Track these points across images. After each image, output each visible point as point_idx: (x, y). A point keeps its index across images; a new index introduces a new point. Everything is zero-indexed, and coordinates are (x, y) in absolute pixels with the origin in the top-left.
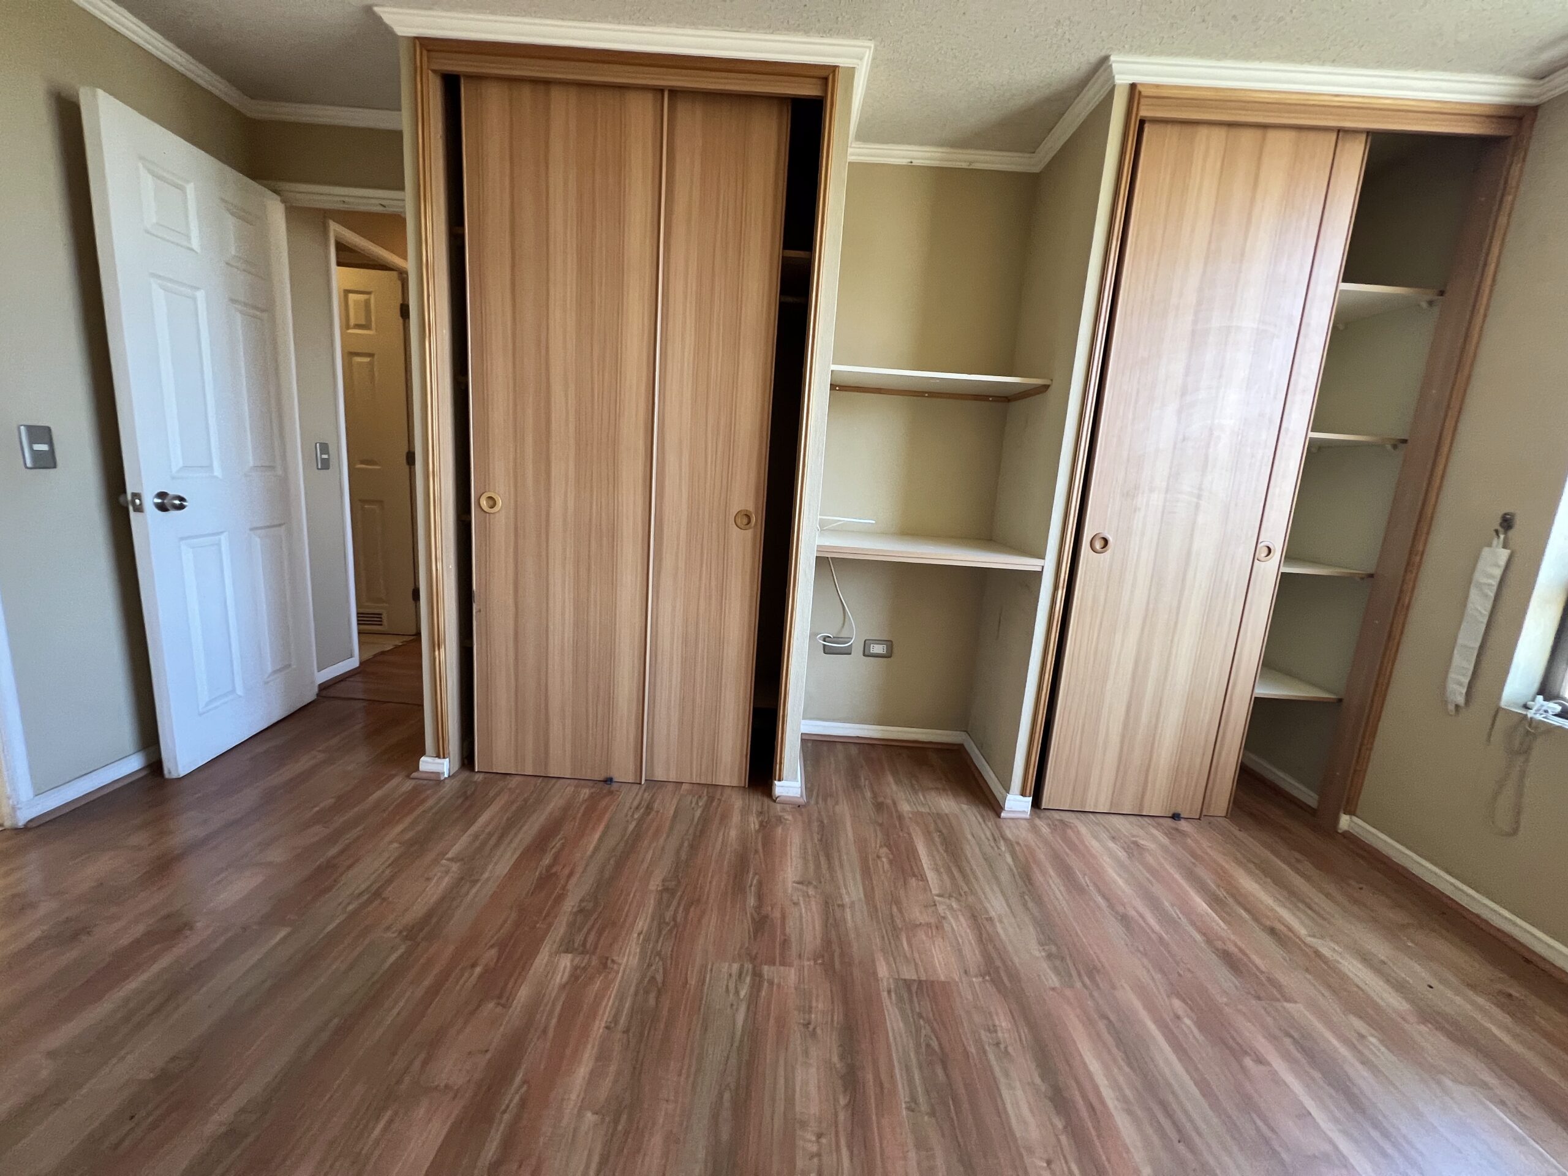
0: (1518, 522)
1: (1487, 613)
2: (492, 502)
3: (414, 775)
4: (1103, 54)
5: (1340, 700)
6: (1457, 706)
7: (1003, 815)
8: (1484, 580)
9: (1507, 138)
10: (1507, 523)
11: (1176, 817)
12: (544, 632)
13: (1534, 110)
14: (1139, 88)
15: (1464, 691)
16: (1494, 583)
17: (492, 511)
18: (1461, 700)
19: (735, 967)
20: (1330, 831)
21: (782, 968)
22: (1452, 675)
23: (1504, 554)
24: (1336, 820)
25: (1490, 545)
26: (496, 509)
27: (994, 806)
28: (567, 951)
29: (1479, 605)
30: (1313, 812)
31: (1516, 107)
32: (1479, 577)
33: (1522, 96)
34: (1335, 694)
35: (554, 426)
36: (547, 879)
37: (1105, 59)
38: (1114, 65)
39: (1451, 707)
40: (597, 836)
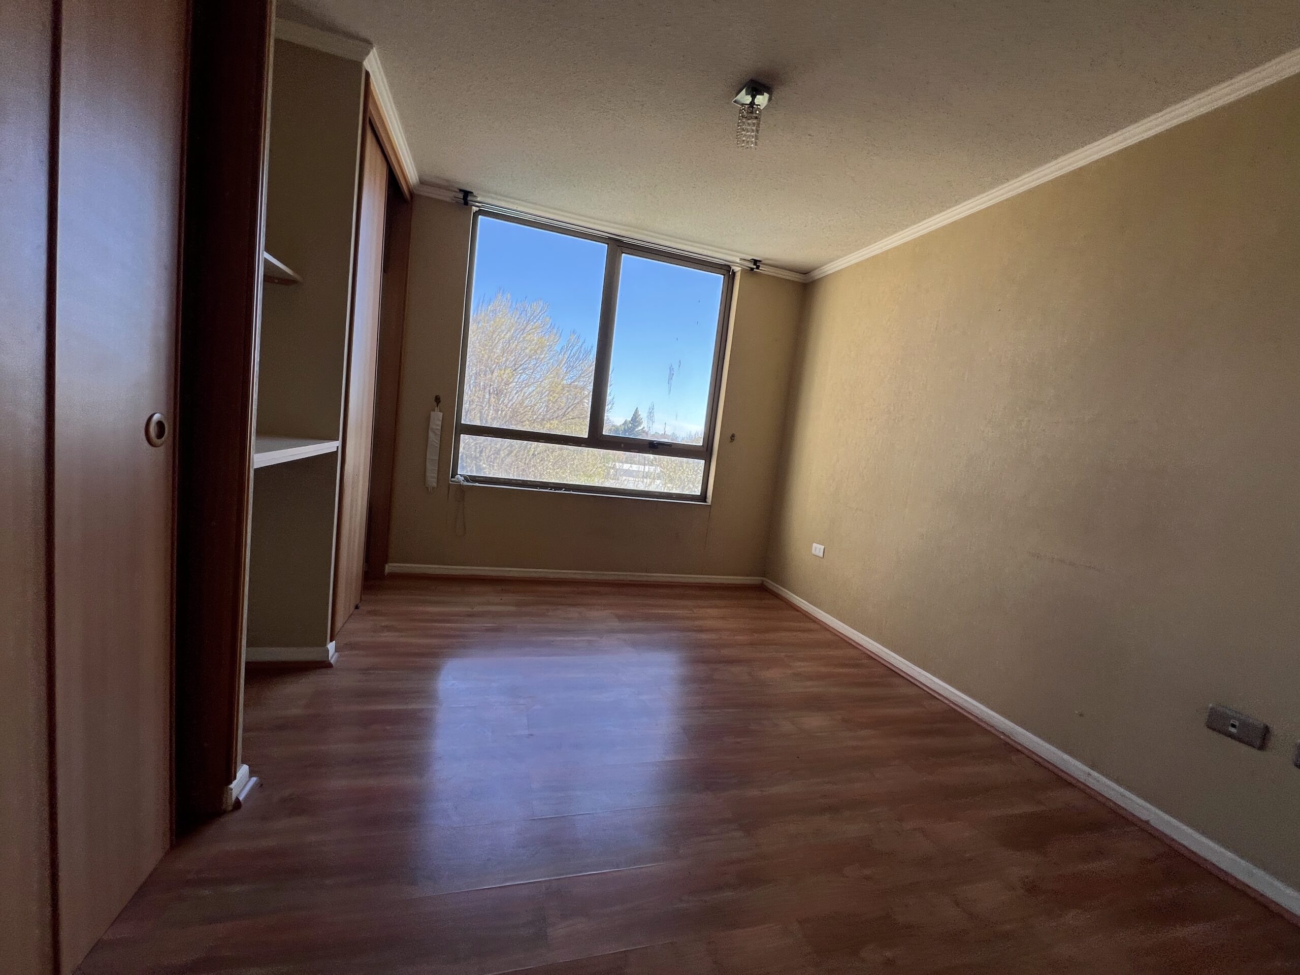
1: (439, 442)
7: (332, 661)
8: (434, 427)
9: (409, 204)
10: (437, 400)
11: (357, 607)
13: (415, 194)
14: (370, 81)
15: (435, 480)
16: (440, 428)
18: (435, 485)
20: (383, 577)
22: (429, 474)
23: (440, 415)
24: (384, 570)
25: (434, 410)
29: (434, 439)
30: (367, 572)
31: (413, 190)
33: (416, 187)
37: (370, 44)
38: (371, 53)
39: (431, 490)
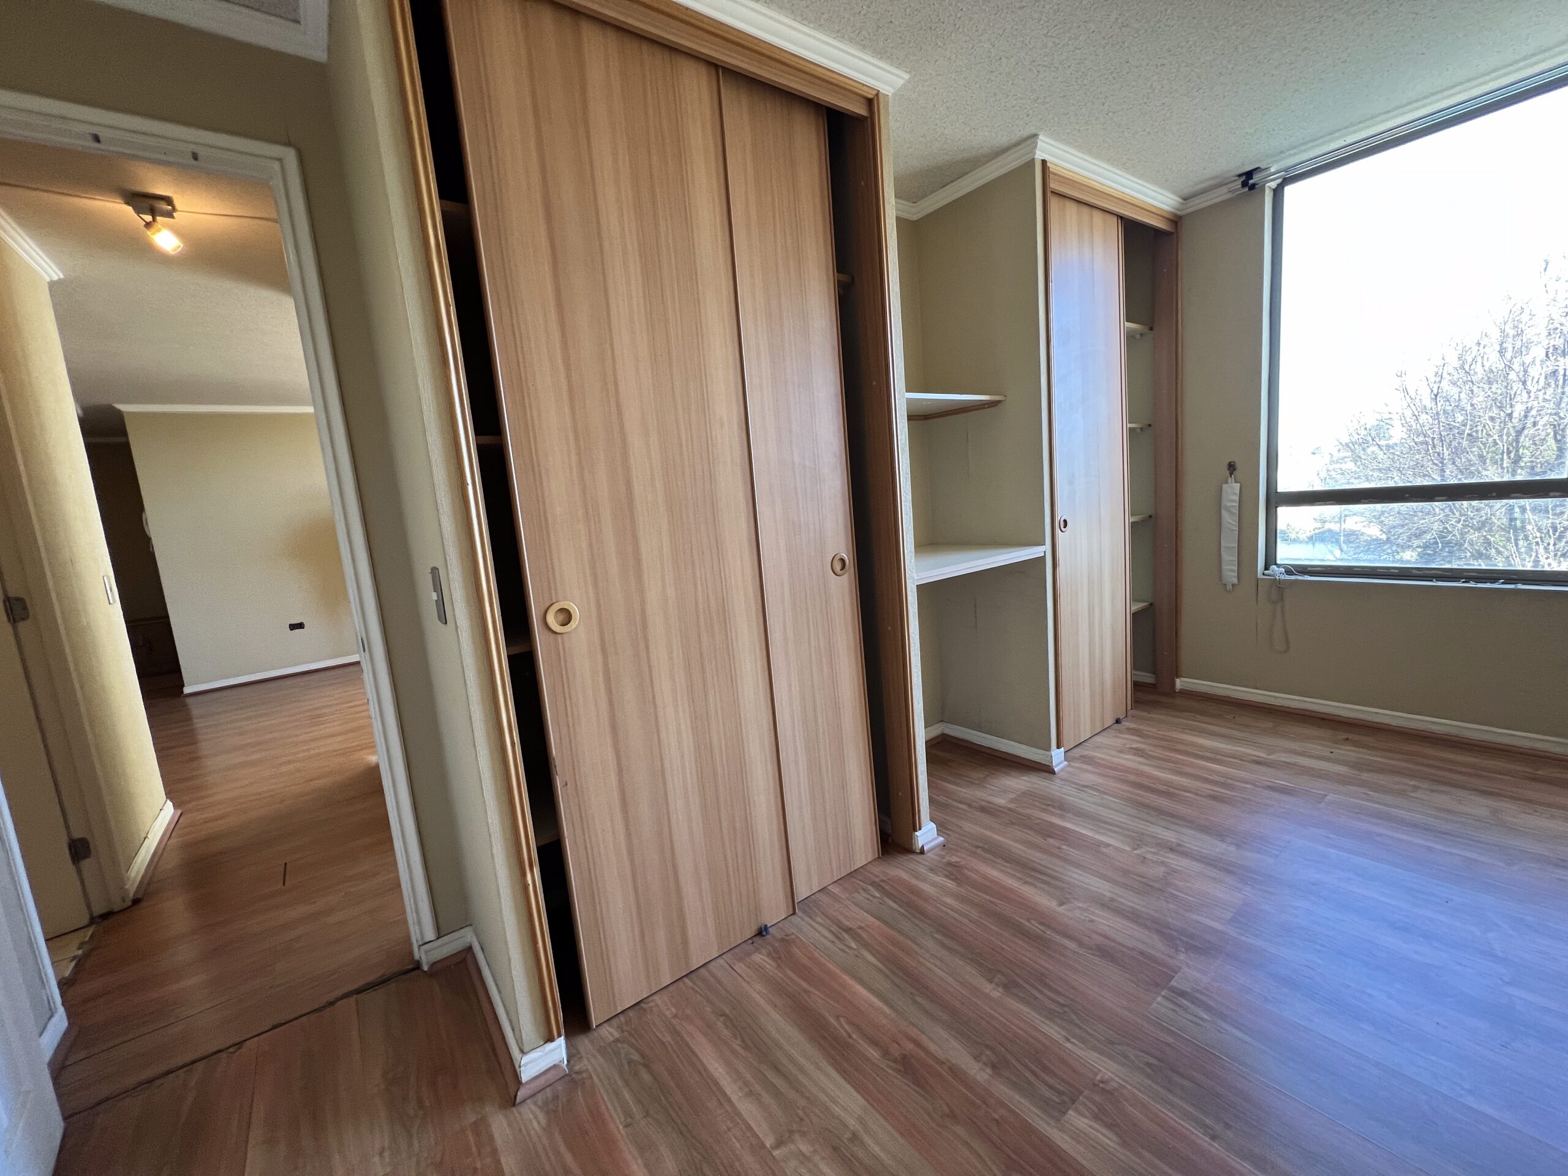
0: (1238, 466)
1: (1236, 523)
2: (566, 616)
3: (521, 1094)
4: (1034, 132)
5: (1151, 604)
6: (1233, 585)
7: (1056, 769)
8: (1229, 504)
9: (1173, 233)
10: (1232, 467)
11: (1118, 721)
12: (659, 774)
13: (1180, 217)
14: (1048, 164)
15: (1236, 574)
16: (1237, 504)
17: (567, 628)
18: (1235, 581)
19: (1159, 999)
20: (1172, 693)
21: (1180, 974)
22: (1225, 567)
23: (1237, 487)
24: (1173, 684)
25: (1227, 482)
26: (573, 624)
27: (1046, 770)
28: (1064, 1113)
29: (1230, 520)
30: (1154, 686)
31: (1176, 215)
32: (1225, 503)
33: (1178, 210)
34: (1146, 602)
35: (638, 490)
36: (907, 1066)
37: (1035, 136)
38: (1039, 143)
39: (1229, 587)
40: (858, 988)
